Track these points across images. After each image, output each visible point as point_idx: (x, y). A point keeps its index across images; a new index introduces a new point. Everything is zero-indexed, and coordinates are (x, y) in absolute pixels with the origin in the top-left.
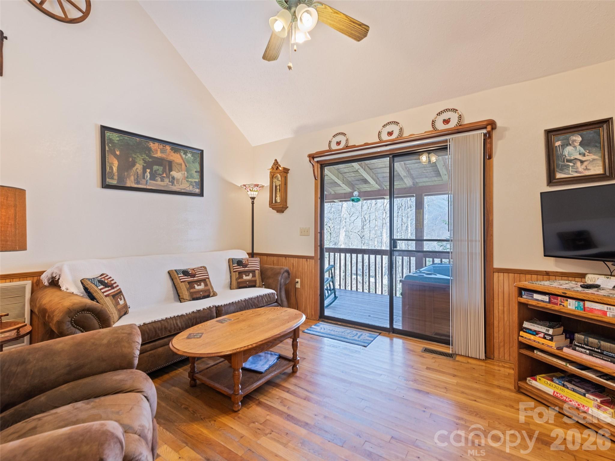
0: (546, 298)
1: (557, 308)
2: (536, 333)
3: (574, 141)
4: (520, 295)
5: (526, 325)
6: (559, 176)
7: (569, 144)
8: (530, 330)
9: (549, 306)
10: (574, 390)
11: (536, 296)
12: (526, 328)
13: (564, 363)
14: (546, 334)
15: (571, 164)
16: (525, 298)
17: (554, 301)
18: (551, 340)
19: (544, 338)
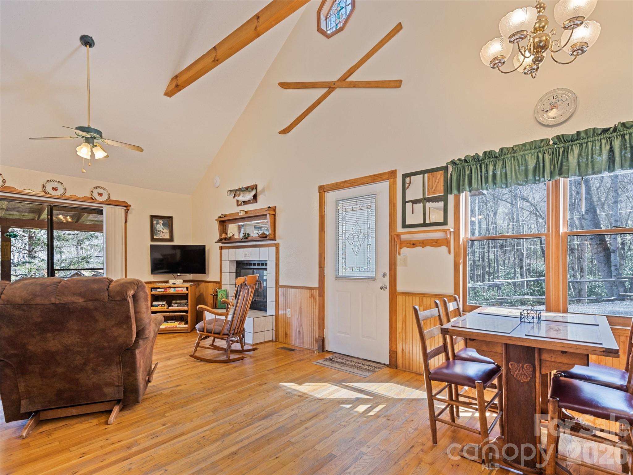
0: (163, 290)
1: (167, 292)
2: (158, 305)
3: (160, 223)
4: (152, 291)
5: (154, 303)
6: (155, 237)
7: (158, 224)
8: (156, 305)
9: (164, 292)
10: (171, 323)
11: (158, 290)
12: (154, 305)
13: (168, 314)
14: (162, 304)
15: (159, 233)
16: (154, 292)
17: (165, 290)
18: (164, 306)
19: (162, 306)
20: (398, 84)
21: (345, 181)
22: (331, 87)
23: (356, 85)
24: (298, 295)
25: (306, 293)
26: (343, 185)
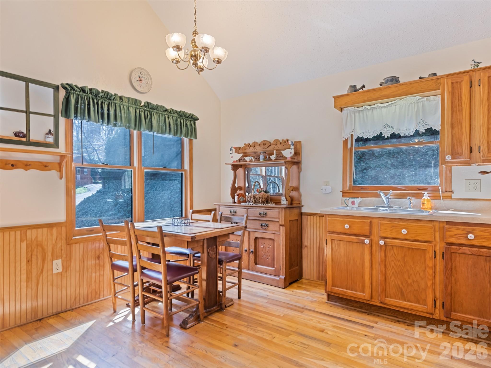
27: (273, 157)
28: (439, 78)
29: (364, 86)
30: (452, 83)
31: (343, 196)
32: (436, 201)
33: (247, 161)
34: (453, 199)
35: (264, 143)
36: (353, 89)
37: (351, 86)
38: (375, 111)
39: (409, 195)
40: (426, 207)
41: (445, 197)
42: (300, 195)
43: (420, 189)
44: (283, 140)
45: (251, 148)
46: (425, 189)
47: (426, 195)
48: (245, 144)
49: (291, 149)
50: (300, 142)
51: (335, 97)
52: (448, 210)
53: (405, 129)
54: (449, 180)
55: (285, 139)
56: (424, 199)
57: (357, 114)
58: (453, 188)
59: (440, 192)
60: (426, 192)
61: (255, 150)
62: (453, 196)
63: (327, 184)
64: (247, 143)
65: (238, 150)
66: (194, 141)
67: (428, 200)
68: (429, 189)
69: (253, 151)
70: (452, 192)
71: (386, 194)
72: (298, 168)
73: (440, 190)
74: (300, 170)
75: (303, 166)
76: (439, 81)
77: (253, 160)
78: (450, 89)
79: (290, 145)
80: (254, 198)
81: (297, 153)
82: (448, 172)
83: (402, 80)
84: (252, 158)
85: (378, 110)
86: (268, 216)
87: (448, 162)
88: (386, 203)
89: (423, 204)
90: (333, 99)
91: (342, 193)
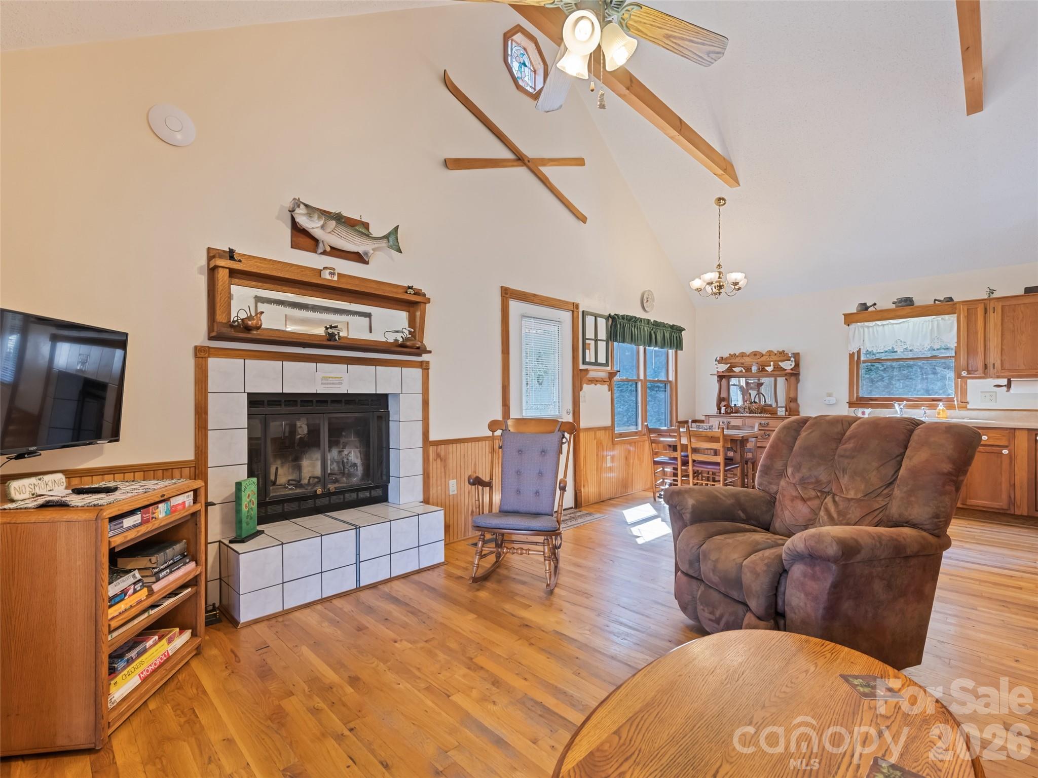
0: (137, 519)
1: (150, 526)
2: (124, 592)
9: (143, 529)
11: (127, 523)
17: (145, 517)
18: (142, 586)
19: (135, 591)
20: (583, 219)
21: (535, 295)
22: (520, 159)
23: (544, 181)
24: (470, 453)
25: (484, 446)
26: (532, 298)
27: (769, 369)
28: (955, 304)
29: (875, 304)
30: (968, 309)
31: (849, 407)
32: (951, 412)
33: (735, 372)
34: (968, 409)
35: (755, 354)
36: (864, 307)
37: (861, 304)
38: (886, 327)
39: (922, 405)
40: (942, 416)
41: (960, 408)
42: (798, 406)
43: (934, 400)
44: (778, 351)
45: (738, 359)
46: (939, 400)
47: (941, 406)
48: (730, 354)
49: (792, 361)
50: (798, 353)
51: (845, 315)
52: (963, 419)
53: (919, 345)
54: (964, 392)
55: (781, 350)
56: (939, 410)
57: (866, 330)
58: (968, 400)
59: (956, 403)
60: (941, 403)
61: (743, 361)
62: (969, 406)
63: (830, 395)
64: (732, 353)
65: (721, 360)
66: (679, 352)
67: (943, 411)
68: (944, 400)
69: (741, 361)
70: (967, 403)
71: (899, 405)
72: (797, 379)
73: (956, 401)
74: (798, 381)
75: (801, 377)
76: (955, 306)
77: (744, 371)
78: (966, 314)
79: (790, 357)
80: (749, 409)
81: (797, 365)
82: (963, 385)
83: (917, 303)
84: (742, 369)
85: (890, 326)
86: (770, 426)
87: (964, 377)
88: (899, 412)
89: (939, 414)
90: (843, 316)
91: (848, 404)
